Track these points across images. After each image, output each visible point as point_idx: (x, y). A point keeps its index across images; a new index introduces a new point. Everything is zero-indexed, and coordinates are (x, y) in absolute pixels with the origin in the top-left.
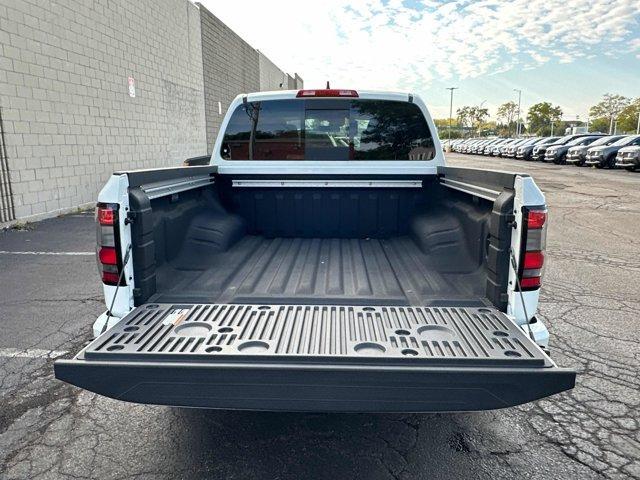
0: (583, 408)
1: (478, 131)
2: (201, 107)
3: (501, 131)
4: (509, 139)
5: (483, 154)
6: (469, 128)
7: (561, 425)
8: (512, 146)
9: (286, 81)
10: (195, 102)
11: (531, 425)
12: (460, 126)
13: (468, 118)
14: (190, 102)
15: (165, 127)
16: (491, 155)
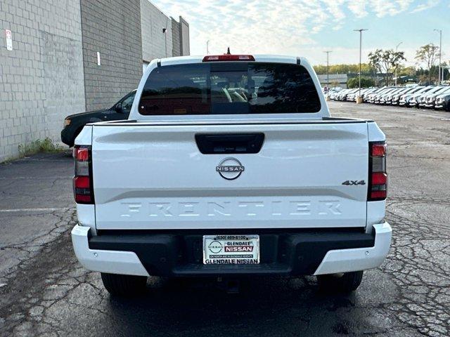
0: (441, 307)
1: (395, 78)
2: (79, 58)
3: (421, 77)
4: (429, 87)
5: (398, 105)
6: (382, 75)
7: (421, 317)
8: (430, 95)
9: (170, 26)
10: (72, 53)
11: (398, 318)
12: (372, 72)
13: (381, 63)
14: (67, 53)
15: (42, 81)
16: (407, 105)
